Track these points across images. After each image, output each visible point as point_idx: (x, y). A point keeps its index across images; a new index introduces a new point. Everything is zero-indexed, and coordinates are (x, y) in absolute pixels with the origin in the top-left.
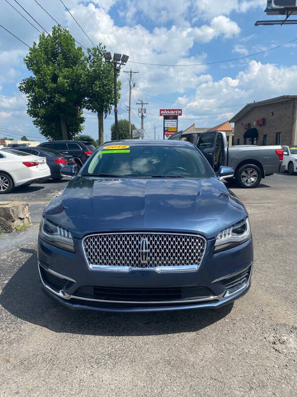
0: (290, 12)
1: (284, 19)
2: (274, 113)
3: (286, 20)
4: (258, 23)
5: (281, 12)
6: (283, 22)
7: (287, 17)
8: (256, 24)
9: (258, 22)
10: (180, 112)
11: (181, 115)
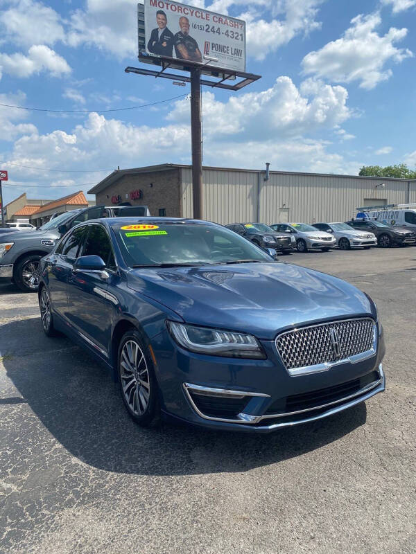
0: (166, 64)
1: (159, 71)
2: (154, 184)
3: (161, 73)
4: (129, 69)
5: (156, 61)
6: (158, 74)
7: (164, 69)
8: (127, 70)
9: (128, 67)
10: (4, 175)
11: (6, 179)
